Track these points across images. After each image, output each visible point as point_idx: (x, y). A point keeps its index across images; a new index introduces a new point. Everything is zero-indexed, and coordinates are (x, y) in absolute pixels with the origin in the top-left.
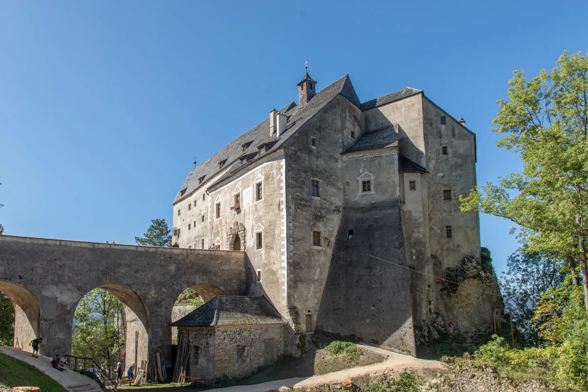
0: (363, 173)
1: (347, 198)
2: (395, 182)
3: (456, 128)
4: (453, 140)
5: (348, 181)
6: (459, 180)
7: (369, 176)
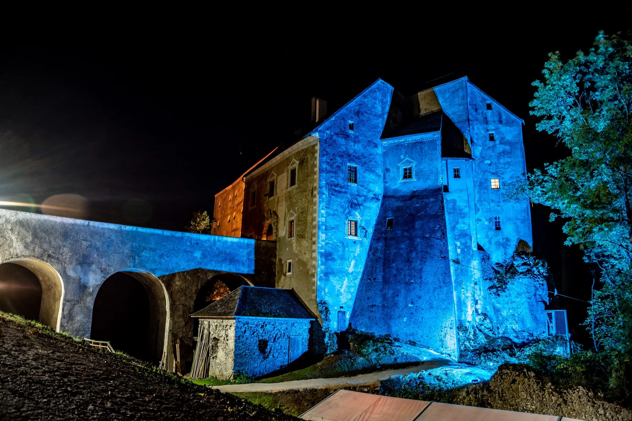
0: (404, 159)
1: (387, 185)
2: (437, 169)
3: (503, 114)
4: (500, 126)
5: (388, 167)
6: (508, 168)
7: (410, 162)
